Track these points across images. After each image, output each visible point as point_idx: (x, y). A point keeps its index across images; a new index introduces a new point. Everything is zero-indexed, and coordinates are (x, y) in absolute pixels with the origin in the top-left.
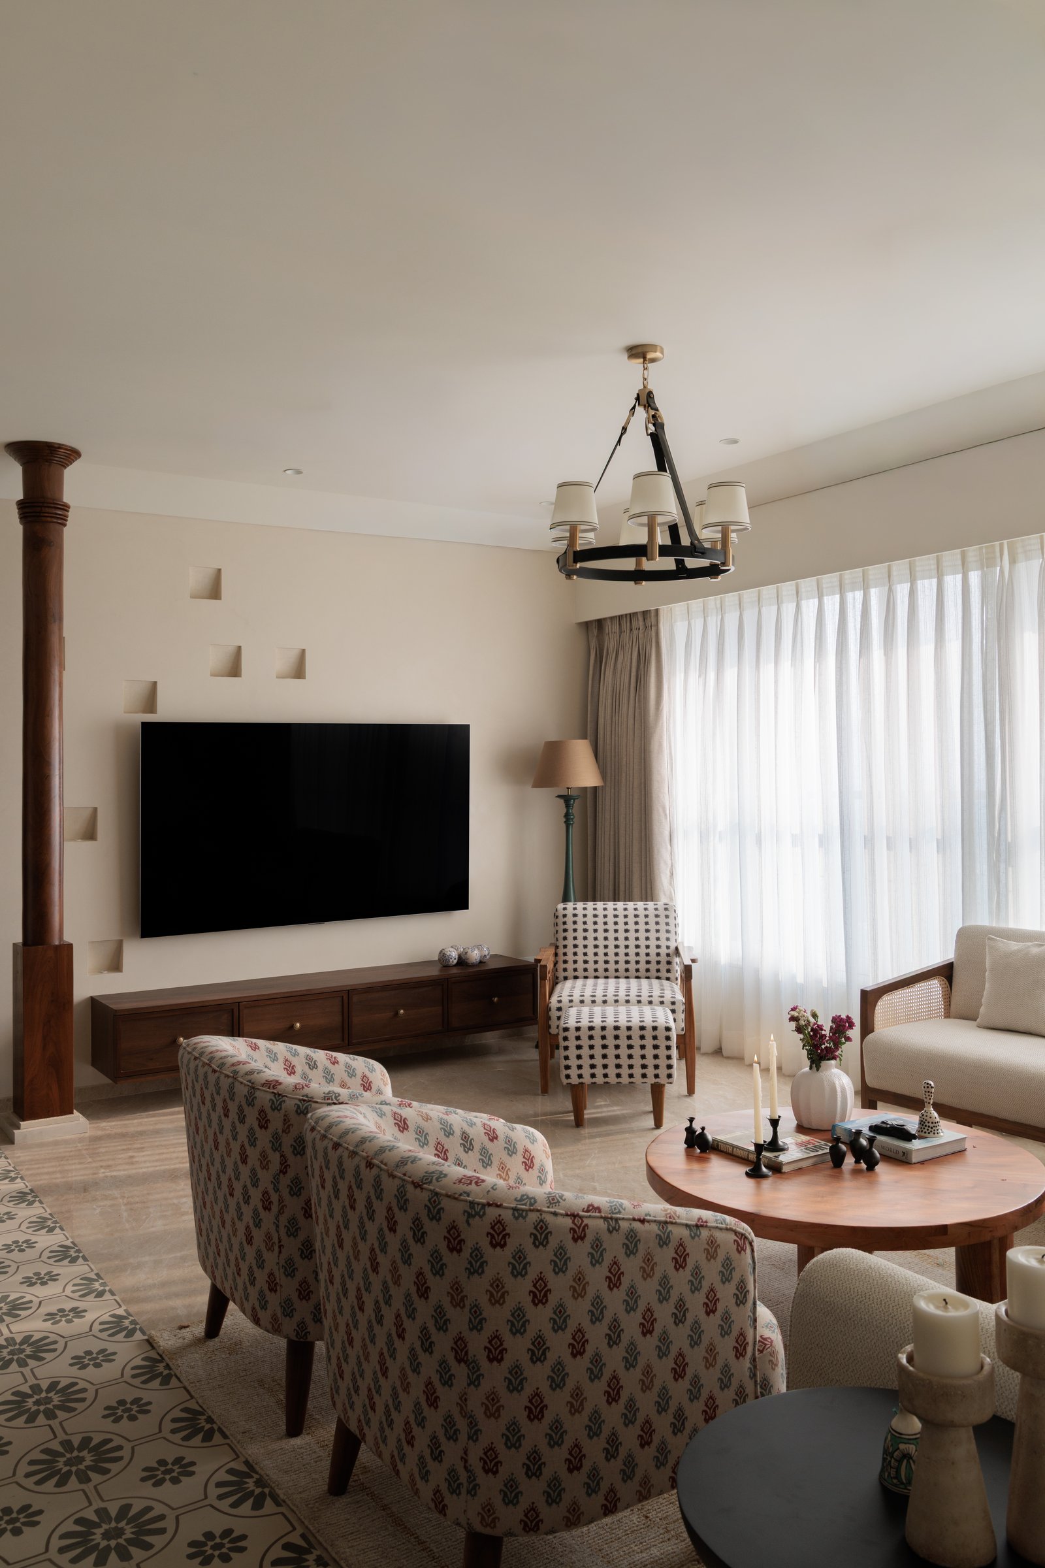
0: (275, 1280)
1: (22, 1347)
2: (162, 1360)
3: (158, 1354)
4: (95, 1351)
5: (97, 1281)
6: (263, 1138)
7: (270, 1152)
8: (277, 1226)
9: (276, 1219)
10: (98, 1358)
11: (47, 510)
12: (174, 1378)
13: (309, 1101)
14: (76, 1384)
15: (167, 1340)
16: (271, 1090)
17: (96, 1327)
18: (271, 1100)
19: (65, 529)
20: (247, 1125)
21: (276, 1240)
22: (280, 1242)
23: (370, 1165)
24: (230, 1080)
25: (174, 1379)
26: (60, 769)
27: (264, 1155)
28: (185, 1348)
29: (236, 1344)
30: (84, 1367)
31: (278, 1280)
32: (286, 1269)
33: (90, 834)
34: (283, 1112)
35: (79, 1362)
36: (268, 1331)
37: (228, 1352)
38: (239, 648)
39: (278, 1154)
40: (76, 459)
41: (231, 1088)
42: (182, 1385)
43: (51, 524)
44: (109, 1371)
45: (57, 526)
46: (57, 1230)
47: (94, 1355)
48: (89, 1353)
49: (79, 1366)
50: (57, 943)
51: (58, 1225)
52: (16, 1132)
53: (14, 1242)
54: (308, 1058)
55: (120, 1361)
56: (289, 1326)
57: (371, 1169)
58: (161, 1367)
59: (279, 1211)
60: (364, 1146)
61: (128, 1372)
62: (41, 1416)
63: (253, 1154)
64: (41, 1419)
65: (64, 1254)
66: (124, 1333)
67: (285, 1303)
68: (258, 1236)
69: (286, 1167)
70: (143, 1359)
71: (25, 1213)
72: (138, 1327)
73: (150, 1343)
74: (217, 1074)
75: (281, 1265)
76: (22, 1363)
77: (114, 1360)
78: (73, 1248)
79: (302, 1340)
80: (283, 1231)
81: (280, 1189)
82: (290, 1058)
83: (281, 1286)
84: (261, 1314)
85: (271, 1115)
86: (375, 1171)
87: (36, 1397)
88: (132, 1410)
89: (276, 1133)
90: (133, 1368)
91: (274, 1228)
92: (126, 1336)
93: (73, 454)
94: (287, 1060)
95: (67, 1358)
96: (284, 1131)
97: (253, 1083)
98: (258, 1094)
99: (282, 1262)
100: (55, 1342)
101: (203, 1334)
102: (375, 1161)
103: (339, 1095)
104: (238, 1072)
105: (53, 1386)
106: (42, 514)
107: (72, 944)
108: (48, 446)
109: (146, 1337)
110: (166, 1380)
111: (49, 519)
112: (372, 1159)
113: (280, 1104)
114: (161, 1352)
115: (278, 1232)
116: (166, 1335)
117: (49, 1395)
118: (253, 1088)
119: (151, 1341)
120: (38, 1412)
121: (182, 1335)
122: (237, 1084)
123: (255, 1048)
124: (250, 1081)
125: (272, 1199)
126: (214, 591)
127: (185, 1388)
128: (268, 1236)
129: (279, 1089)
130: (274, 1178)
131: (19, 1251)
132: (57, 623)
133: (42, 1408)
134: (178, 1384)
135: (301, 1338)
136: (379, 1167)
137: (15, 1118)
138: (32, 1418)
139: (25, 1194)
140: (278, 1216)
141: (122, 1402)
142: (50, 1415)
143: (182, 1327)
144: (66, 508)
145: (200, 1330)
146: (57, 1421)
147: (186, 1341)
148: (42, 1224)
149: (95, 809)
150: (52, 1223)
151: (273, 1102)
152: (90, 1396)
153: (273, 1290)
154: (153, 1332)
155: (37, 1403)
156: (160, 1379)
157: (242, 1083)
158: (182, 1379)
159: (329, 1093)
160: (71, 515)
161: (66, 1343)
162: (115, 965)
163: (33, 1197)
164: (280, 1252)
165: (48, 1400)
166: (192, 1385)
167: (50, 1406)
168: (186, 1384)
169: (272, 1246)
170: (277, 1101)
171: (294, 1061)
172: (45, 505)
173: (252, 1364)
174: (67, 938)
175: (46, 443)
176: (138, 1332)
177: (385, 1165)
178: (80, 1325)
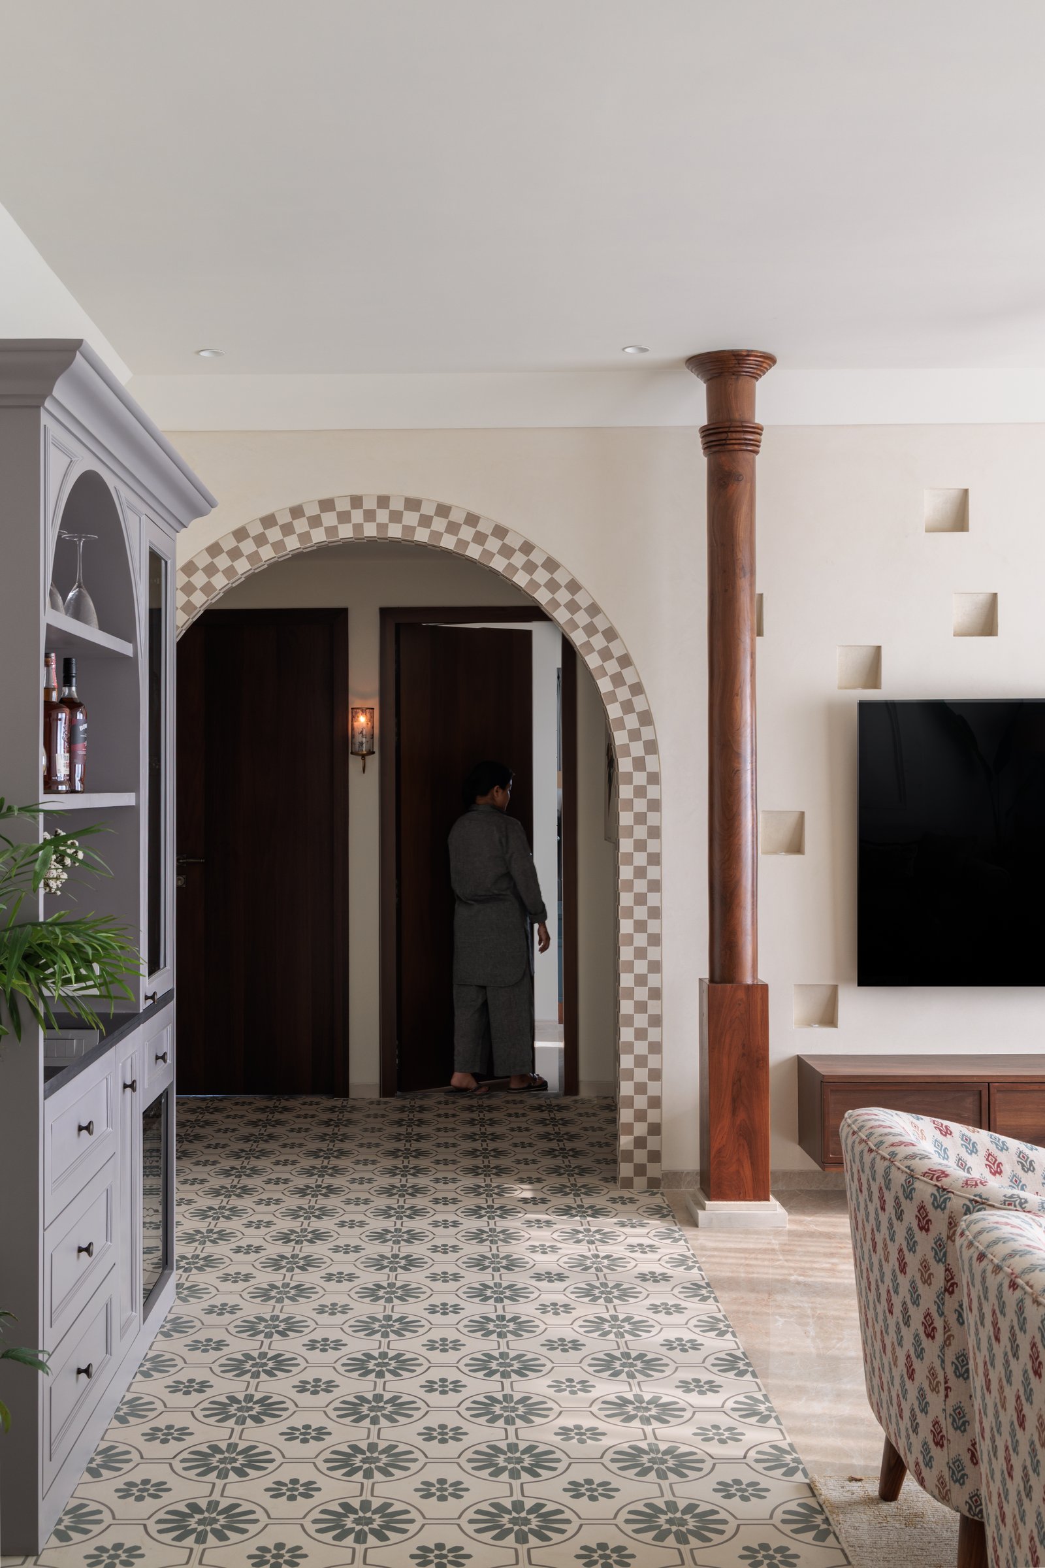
0: (941, 1431)
1: (665, 1457)
2: (822, 1512)
3: (818, 1503)
4: (745, 1482)
5: (763, 1403)
6: (925, 1243)
7: (932, 1262)
8: (943, 1361)
9: (941, 1351)
10: (747, 1491)
11: (735, 435)
12: (832, 1535)
13: (983, 1203)
14: (717, 1512)
15: (832, 1490)
16: (934, 1182)
17: (752, 1454)
18: (932, 1194)
19: (758, 458)
20: (905, 1224)
21: (941, 1378)
22: (946, 1382)
23: (1014, 1286)
24: (887, 1163)
25: (831, 1537)
26: (752, 763)
27: (925, 1266)
28: (851, 1504)
29: (916, 1515)
30: (729, 1496)
31: (944, 1432)
32: (954, 1420)
33: (796, 846)
34: (947, 1212)
35: (724, 1489)
36: (934, 1497)
37: (904, 1522)
38: (995, 596)
39: (941, 1267)
40: (771, 367)
41: (887, 1173)
42: (838, 1546)
43: (740, 453)
44: (756, 1508)
45: (747, 455)
46: (729, 1336)
47: (744, 1486)
48: (737, 1482)
49: (724, 1494)
50: (749, 981)
51: (730, 1330)
52: (701, 1213)
53: (678, 1339)
54: (1021, 1154)
55: (771, 1500)
56: (960, 1495)
57: (1014, 1290)
58: (819, 1519)
59: (945, 1342)
60: (1012, 1261)
61: (779, 1515)
62: (672, 1537)
63: (913, 1261)
64: (671, 1540)
65: (731, 1364)
66: (784, 1470)
67: (954, 1463)
68: (921, 1369)
69: (952, 1285)
70: (799, 1505)
71: (696, 1308)
72: (801, 1466)
73: (811, 1488)
74: (873, 1154)
75: (948, 1413)
76: (662, 1475)
77: (765, 1497)
78: (743, 1360)
79: (976, 1518)
80: (950, 1370)
81: (946, 1313)
82: (996, 1153)
83: (948, 1440)
84: (926, 1472)
85: (933, 1214)
86: (1018, 1293)
87: (670, 1515)
88: (775, 1558)
89: (940, 1239)
90: (785, 1512)
91: (939, 1362)
92: (784, 1474)
93: (768, 360)
94: (990, 1154)
95: (712, 1482)
96: (949, 1238)
97: (912, 1171)
98: (917, 1185)
99: (950, 1410)
100: (702, 1461)
101: (877, 1493)
102: (1020, 1281)
103: (1026, 1202)
104: (896, 1154)
105: (690, 1508)
106: (728, 442)
107: (767, 985)
108: (734, 355)
109: (807, 1481)
110: (822, 1536)
111: (736, 447)
112: (1016, 1277)
113: (945, 1201)
114: (821, 1502)
115: (944, 1369)
116: (831, 1483)
117: (685, 1517)
118: (912, 1176)
119: (812, 1486)
120: (669, 1532)
121: (850, 1488)
122: (893, 1169)
123: (947, 1132)
124: (908, 1167)
125: (935, 1324)
126: (959, 520)
127: (843, 1550)
128: (932, 1374)
129: (945, 1182)
130: (938, 1297)
131: (681, 1350)
132: (748, 576)
133: (674, 1528)
134: (834, 1543)
135: (974, 1515)
136: (1023, 1289)
137: (700, 1196)
138: (661, 1536)
139: (700, 1287)
140: (943, 1347)
141: (764, 1547)
142: (682, 1538)
143: (852, 1479)
144: (758, 430)
145: (873, 1487)
146: (688, 1547)
147: (854, 1496)
148: (712, 1325)
149: (802, 814)
150: (725, 1326)
151: (935, 1198)
152: (729, 1529)
153: (939, 1444)
154: (816, 1477)
155: (670, 1521)
156: (814, 1532)
157: (899, 1169)
158: (840, 1539)
159: (1011, 1197)
160: (765, 438)
161: (714, 1465)
162: (829, 1018)
163: (708, 1292)
164: (947, 1396)
165: (683, 1522)
166: (851, 1549)
167: (683, 1529)
168: (845, 1546)
169: (937, 1385)
170: (941, 1197)
171: (1001, 1157)
172: (732, 429)
173: (932, 1544)
174: (763, 977)
175: (732, 351)
176: (800, 1472)
177: (1031, 1287)
178: (733, 1450)
